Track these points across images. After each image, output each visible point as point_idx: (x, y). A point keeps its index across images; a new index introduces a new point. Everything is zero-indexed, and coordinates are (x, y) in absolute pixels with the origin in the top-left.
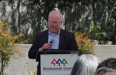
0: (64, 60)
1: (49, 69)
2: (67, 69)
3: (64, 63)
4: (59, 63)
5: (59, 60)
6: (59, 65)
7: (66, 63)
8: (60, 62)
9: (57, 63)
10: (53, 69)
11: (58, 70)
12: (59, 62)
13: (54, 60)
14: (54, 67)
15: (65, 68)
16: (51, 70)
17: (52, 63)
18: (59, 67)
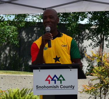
0: (61, 76)
1: (43, 87)
2: (64, 87)
3: (61, 80)
4: (55, 80)
5: (55, 76)
6: (55, 83)
7: (63, 80)
8: (57, 79)
9: (52, 80)
10: (48, 87)
11: (54, 89)
12: (55, 78)
13: (49, 76)
14: (49, 85)
15: (62, 87)
16: (45, 89)
17: (47, 80)
18: (55, 85)
